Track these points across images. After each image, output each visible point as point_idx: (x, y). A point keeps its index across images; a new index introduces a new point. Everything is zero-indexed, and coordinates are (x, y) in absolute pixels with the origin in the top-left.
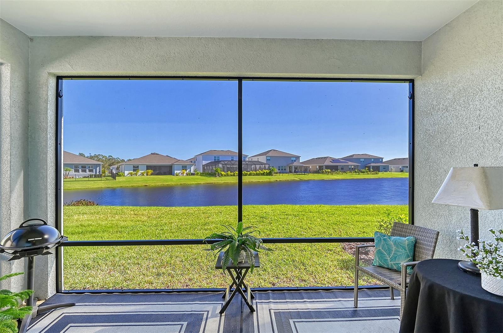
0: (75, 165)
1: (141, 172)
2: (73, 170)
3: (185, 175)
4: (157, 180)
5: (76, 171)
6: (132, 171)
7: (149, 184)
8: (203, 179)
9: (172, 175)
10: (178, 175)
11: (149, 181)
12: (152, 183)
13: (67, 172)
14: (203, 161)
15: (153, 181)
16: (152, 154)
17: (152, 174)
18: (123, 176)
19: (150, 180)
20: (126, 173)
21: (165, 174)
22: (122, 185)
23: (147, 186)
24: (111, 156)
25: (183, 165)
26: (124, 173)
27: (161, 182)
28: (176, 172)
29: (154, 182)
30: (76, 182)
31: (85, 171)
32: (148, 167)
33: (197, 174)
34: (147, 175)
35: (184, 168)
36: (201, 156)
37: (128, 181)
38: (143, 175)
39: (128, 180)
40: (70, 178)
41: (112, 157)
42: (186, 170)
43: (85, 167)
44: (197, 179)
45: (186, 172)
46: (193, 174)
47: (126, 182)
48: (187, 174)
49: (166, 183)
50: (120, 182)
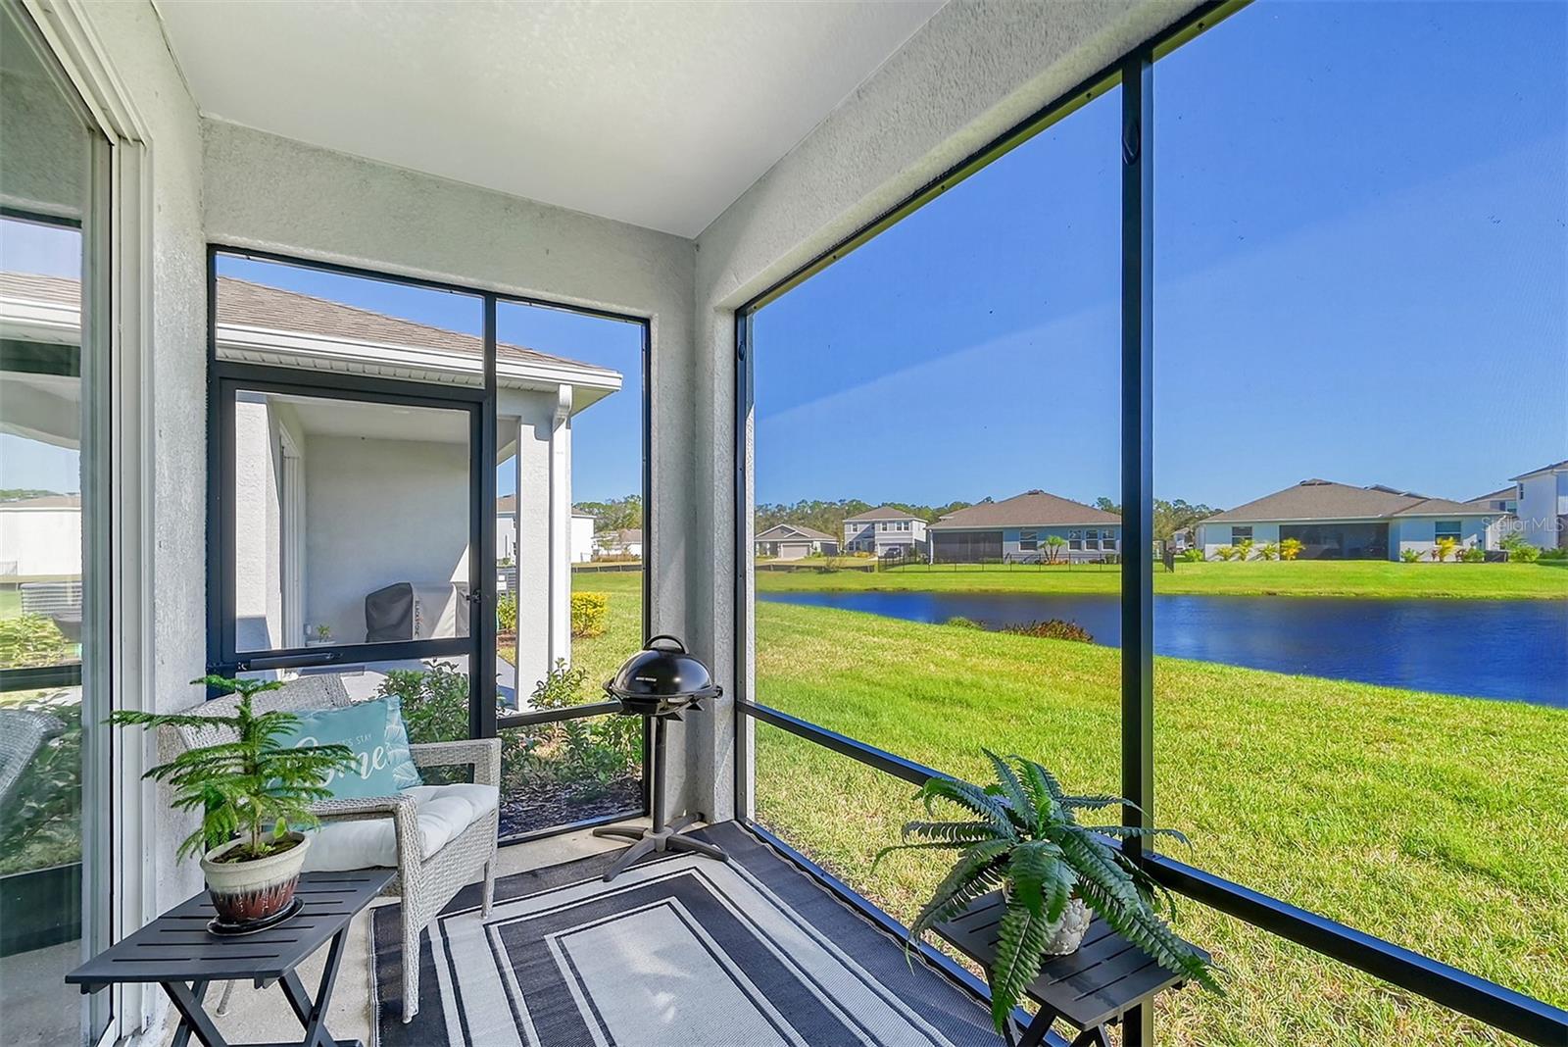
0: (1087, 529)
1: (1258, 546)
2: (1068, 542)
3: (1450, 557)
4: (1316, 575)
5: (1076, 545)
6: (1230, 545)
7: (1282, 590)
8: (1552, 580)
9: (1387, 559)
10: (1413, 561)
11: (1283, 579)
12: (1297, 586)
13: (1055, 548)
14: (1560, 498)
15: (1301, 578)
16: (1303, 484)
17: (1299, 556)
18: (1200, 560)
19: (1288, 577)
20: (1210, 549)
21: (1355, 554)
22: (1188, 589)
23: (1275, 594)
24: (1182, 501)
25: (1439, 520)
26: (1203, 551)
27: (1330, 585)
28: (1404, 546)
29: (1302, 581)
30: (1071, 574)
31: (1095, 546)
32: (1287, 532)
33: (1521, 557)
34: (1283, 558)
35: (1449, 529)
36: (1551, 479)
37: (1211, 577)
38: (1268, 558)
39: (1210, 574)
40: (1060, 563)
41: (1185, 503)
42: (1458, 539)
43: (1095, 536)
44: (1518, 577)
45: (1459, 547)
46: (1491, 557)
47: (1205, 577)
48: (1463, 557)
49: (1354, 590)
50: (1184, 578)
